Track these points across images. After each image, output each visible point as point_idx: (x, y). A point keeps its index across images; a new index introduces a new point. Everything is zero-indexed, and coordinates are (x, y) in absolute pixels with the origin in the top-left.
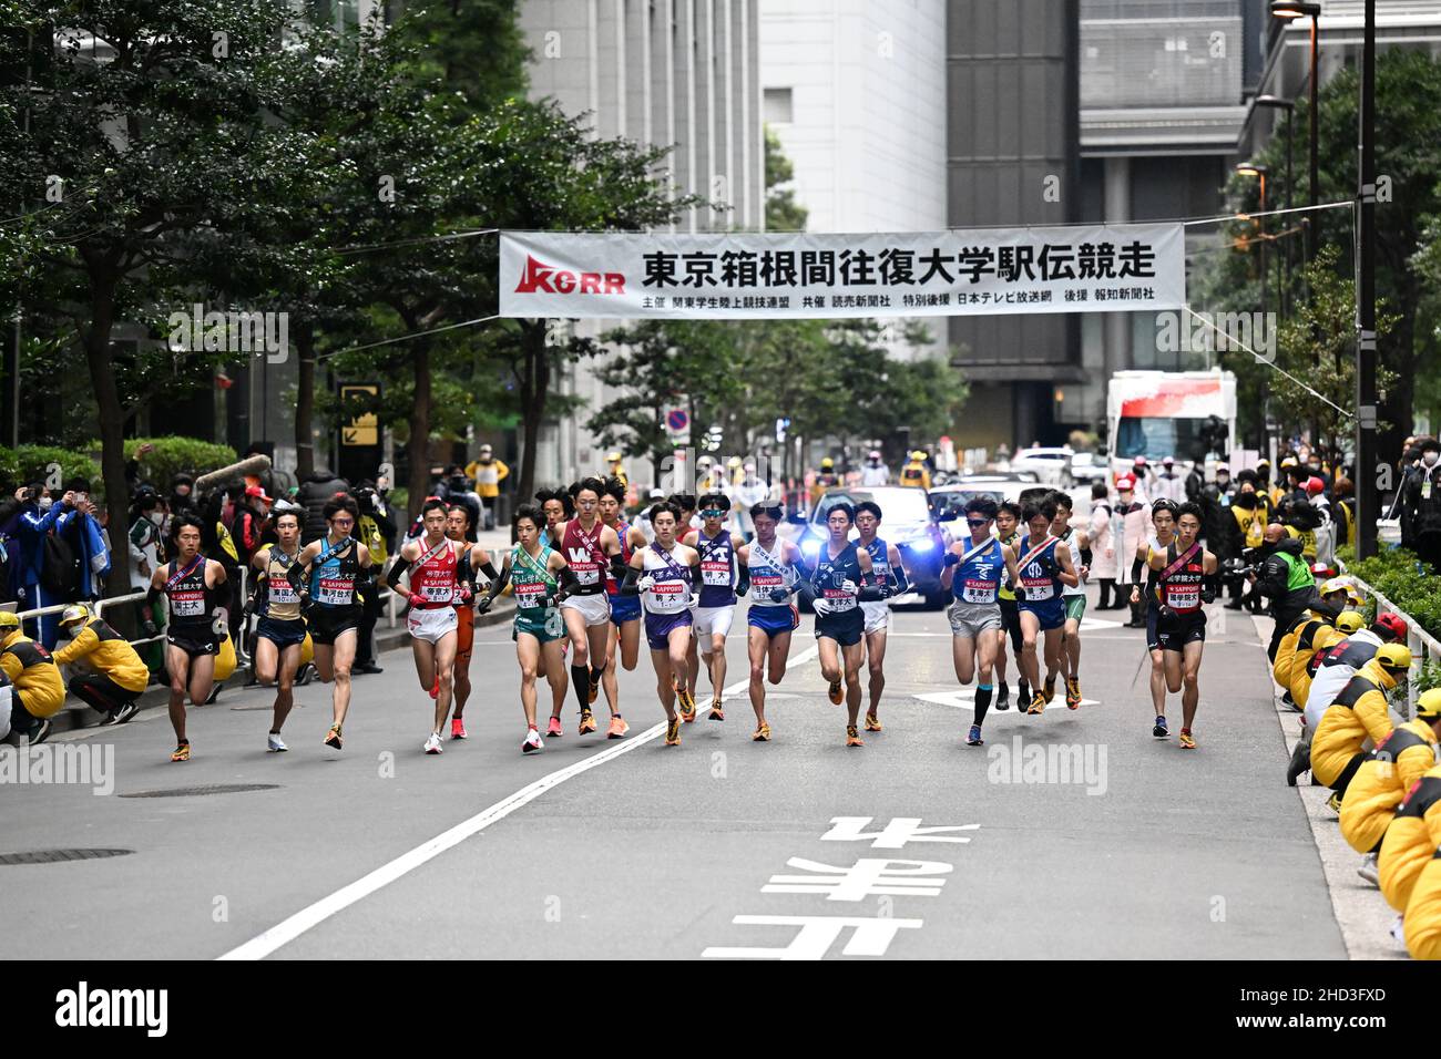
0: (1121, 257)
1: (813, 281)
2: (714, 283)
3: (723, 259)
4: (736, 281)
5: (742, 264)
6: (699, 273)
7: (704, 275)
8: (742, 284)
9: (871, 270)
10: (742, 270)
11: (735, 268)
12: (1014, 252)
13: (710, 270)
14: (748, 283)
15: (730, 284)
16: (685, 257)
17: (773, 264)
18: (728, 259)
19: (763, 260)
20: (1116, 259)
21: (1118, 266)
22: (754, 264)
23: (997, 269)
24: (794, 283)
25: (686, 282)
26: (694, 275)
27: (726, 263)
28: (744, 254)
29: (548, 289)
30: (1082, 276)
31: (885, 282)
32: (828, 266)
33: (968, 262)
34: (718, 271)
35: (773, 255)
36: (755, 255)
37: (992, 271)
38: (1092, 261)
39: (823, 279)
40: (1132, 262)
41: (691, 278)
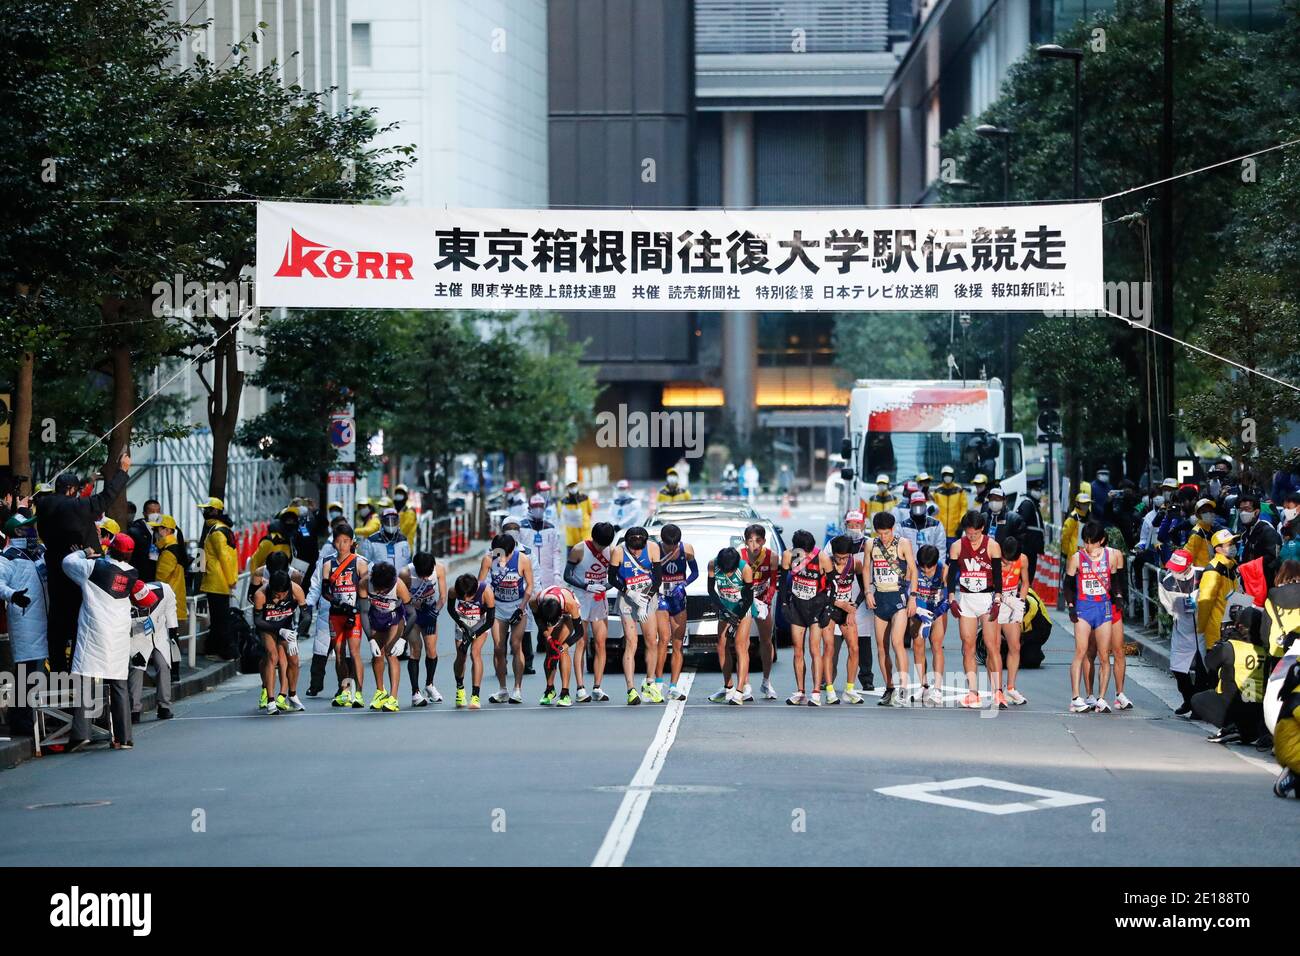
0: (1024, 245)
1: (645, 267)
2: (523, 267)
3: (535, 238)
4: (550, 266)
5: (558, 245)
6: (505, 254)
7: (512, 257)
8: (558, 269)
9: (717, 255)
10: (558, 253)
11: (550, 249)
12: (893, 237)
13: (518, 251)
14: (565, 268)
15: (543, 269)
16: (487, 234)
17: (597, 246)
18: (542, 239)
19: (583, 240)
20: (1017, 246)
21: (1020, 255)
22: (573, 246)
23: (871, 257)
24: (621, 269)
25: (488, 266)
26: (499, 257)
27: (538, 244)
28: (561, 233)
29: (317, 272)
30: (975, 267)
31: (734, 270)
32: (664, 249)
33: (836, 248)
34: (528, 254)
35: (596, 234)
36: (574, 234)
37: (864, 259)
38: (988, 249)
39: (658, 265)
40: (1037, 250)
41: (494, 261)
